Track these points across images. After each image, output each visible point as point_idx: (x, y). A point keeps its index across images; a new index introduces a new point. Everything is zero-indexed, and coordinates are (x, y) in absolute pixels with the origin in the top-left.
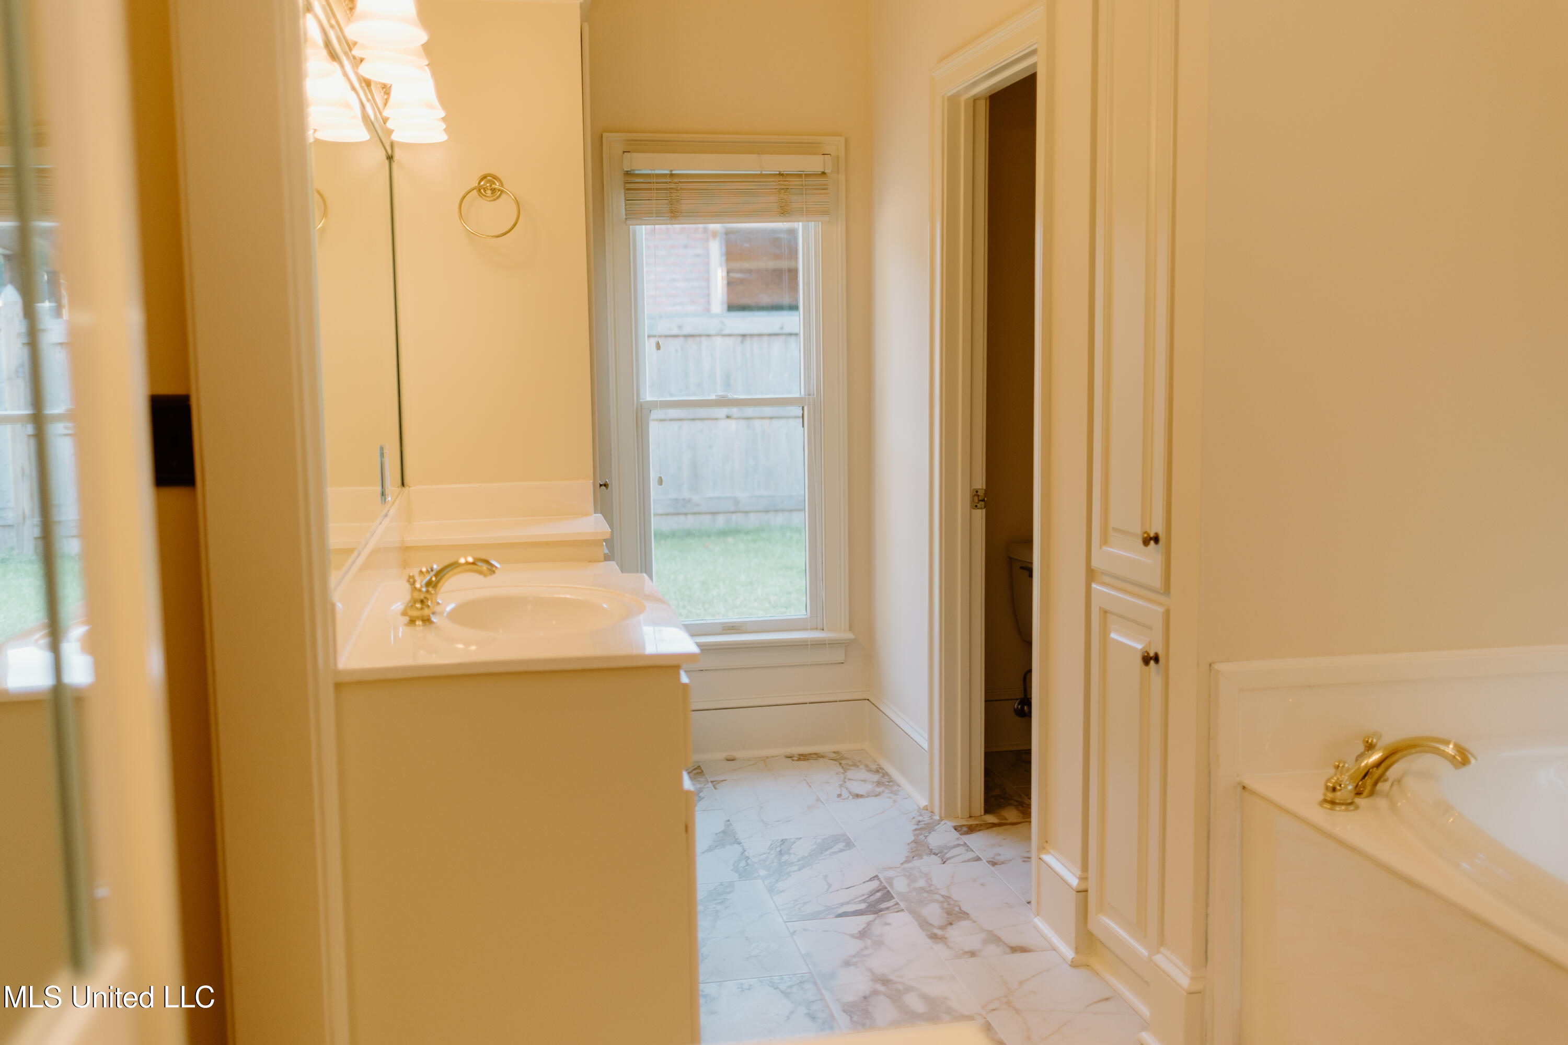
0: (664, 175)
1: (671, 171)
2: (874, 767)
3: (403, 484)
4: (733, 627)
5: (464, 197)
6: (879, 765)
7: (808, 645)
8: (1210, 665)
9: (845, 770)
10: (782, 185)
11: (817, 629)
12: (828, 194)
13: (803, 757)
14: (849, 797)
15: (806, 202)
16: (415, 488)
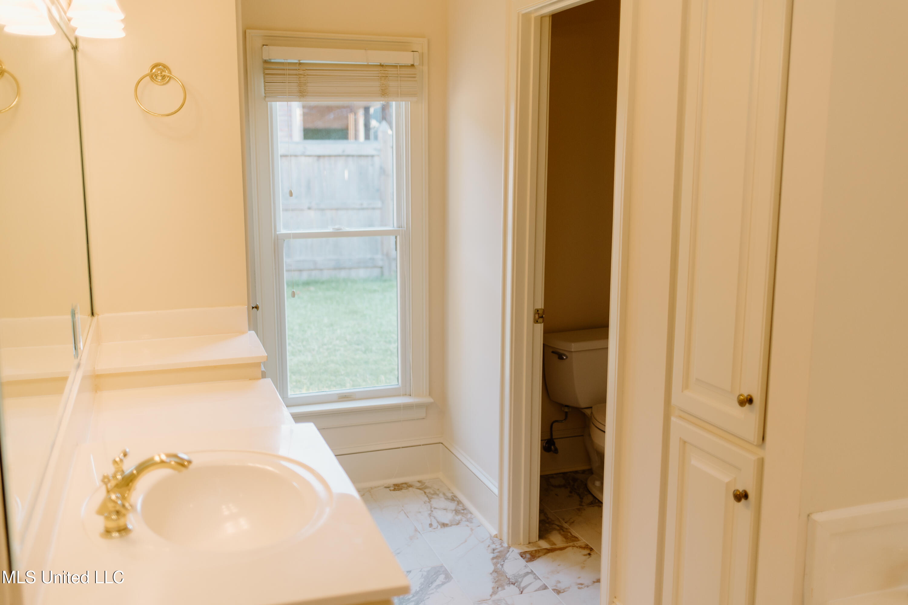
0: (295, 64)
1: (299, 61)
2: (449, 495)
3: (93, 314)
4: (345, 396)
5: (139, 82)
6: (452, 493)
7: (401, 407)
8: (808, 515)
9: (430, 499)
10: (383, 73)
11: (406, 395)
12: (416, 81)
13: (398, 487)
14: (438, 526)
15: (400, 87)
16: (102, 316)
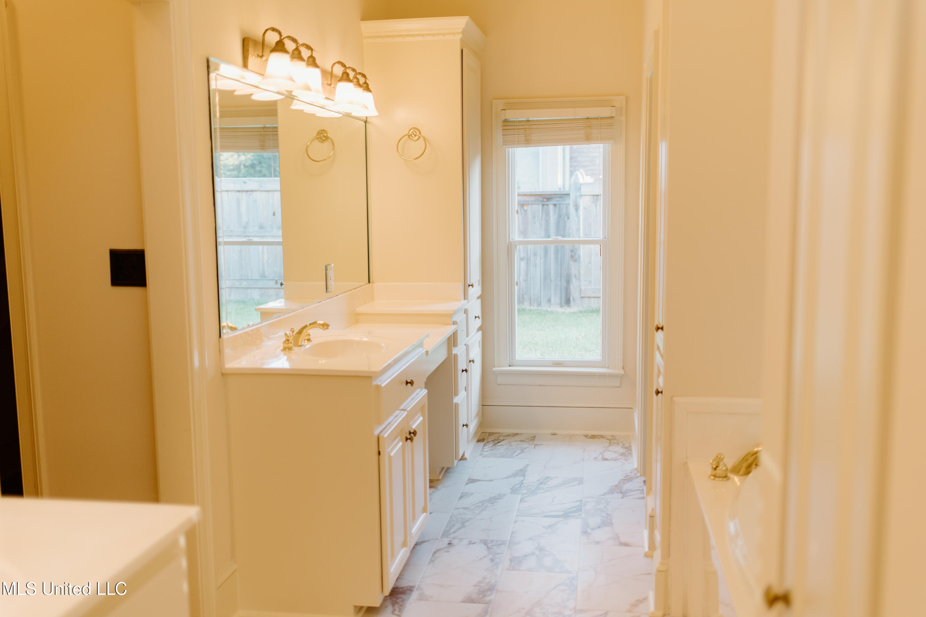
0: (523, 121)
1: (528, 119)
2: (627, 445)
3: (369, 282)
4: (559, 363)
5: (400, 140)
6: (631, 445)
7: (598, 375)
8: (672, 397)
9: (610, 445)
10: (587, 124)
11: (605, 367)
12: (613, 128)
13: (593, 437)
14: (600, 459)
15: (600, 133)
16: (377, 285)
